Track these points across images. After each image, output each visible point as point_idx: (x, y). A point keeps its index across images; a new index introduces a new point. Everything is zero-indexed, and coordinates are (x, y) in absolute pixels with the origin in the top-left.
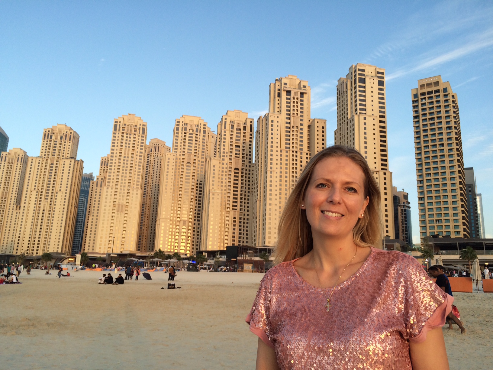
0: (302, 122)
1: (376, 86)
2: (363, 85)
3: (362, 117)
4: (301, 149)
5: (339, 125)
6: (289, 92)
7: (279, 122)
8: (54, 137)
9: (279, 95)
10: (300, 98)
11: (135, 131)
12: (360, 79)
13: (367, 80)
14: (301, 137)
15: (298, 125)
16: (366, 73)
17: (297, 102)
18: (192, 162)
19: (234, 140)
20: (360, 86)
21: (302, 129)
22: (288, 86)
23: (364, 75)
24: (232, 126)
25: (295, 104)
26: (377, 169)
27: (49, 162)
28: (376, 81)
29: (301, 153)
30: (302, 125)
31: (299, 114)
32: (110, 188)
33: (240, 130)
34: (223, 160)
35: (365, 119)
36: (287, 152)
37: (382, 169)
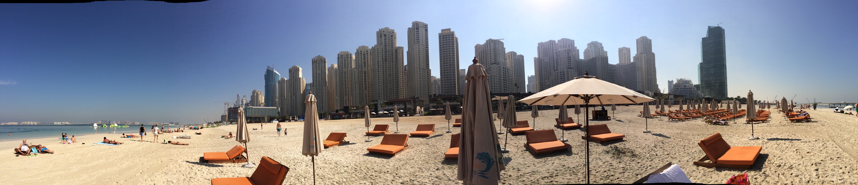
0: (392, 48)
1: (424, 32)
2: (418, 31)
3: (417, 45)
4: (392, 61)
5: (408, 49)
6: (385, 35)
7: (381, 49)
8: (292, 71)
9: (381, 36)
10: (391, 38)
11: (321, 62)
12: (416, 28)
13: (420, 29)
14: (392, 55)
15: (391, 50)
16: (419, 25)
17: (390, 40)
18: (346, 71)
19: (363, 59)
20: (416, 31)
21: (392, 52)
22: (385, 32)
23: (418, 26)
24: (361, 54)
25: (389, 40)
26: (425, 68)
27: (292, 81)
28: (424, 29)
29: (393, 62)
30: (392, 50)
31: (391, 45)
32: (314, 87)
33: (365, 54)
34: (359, 68)
35: (419, 46)
36: (386, 62)
37: (427, 68)
